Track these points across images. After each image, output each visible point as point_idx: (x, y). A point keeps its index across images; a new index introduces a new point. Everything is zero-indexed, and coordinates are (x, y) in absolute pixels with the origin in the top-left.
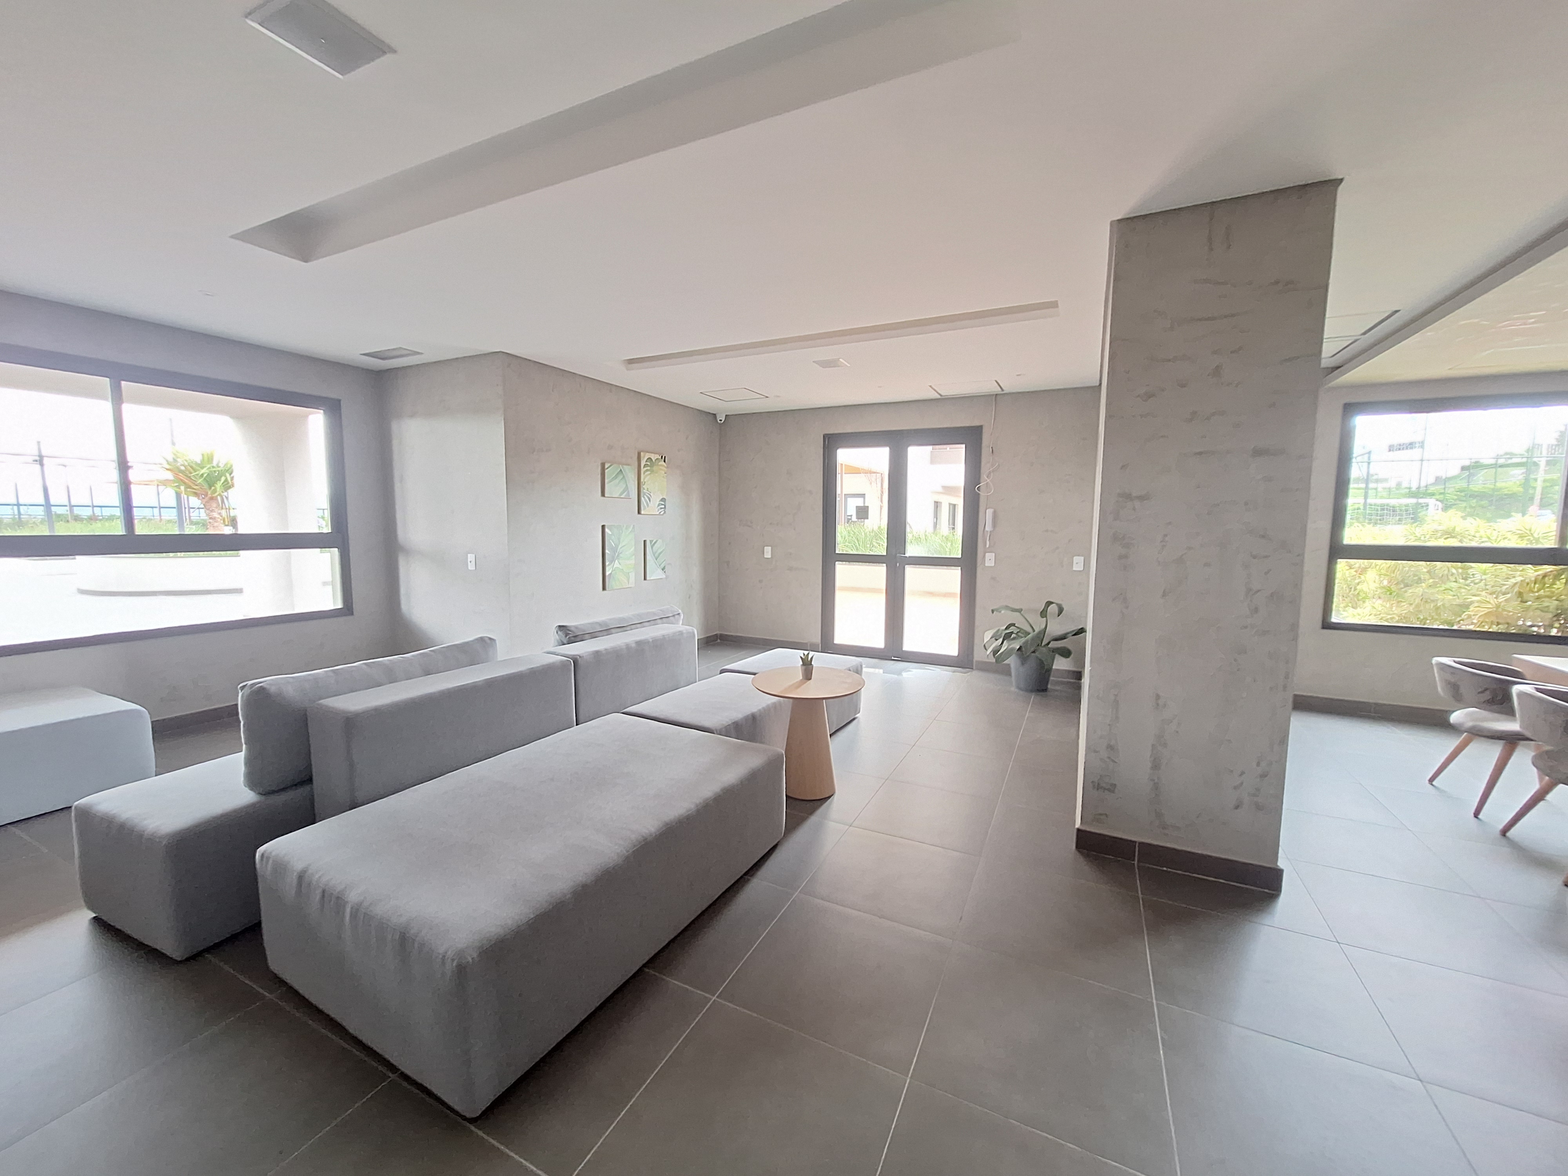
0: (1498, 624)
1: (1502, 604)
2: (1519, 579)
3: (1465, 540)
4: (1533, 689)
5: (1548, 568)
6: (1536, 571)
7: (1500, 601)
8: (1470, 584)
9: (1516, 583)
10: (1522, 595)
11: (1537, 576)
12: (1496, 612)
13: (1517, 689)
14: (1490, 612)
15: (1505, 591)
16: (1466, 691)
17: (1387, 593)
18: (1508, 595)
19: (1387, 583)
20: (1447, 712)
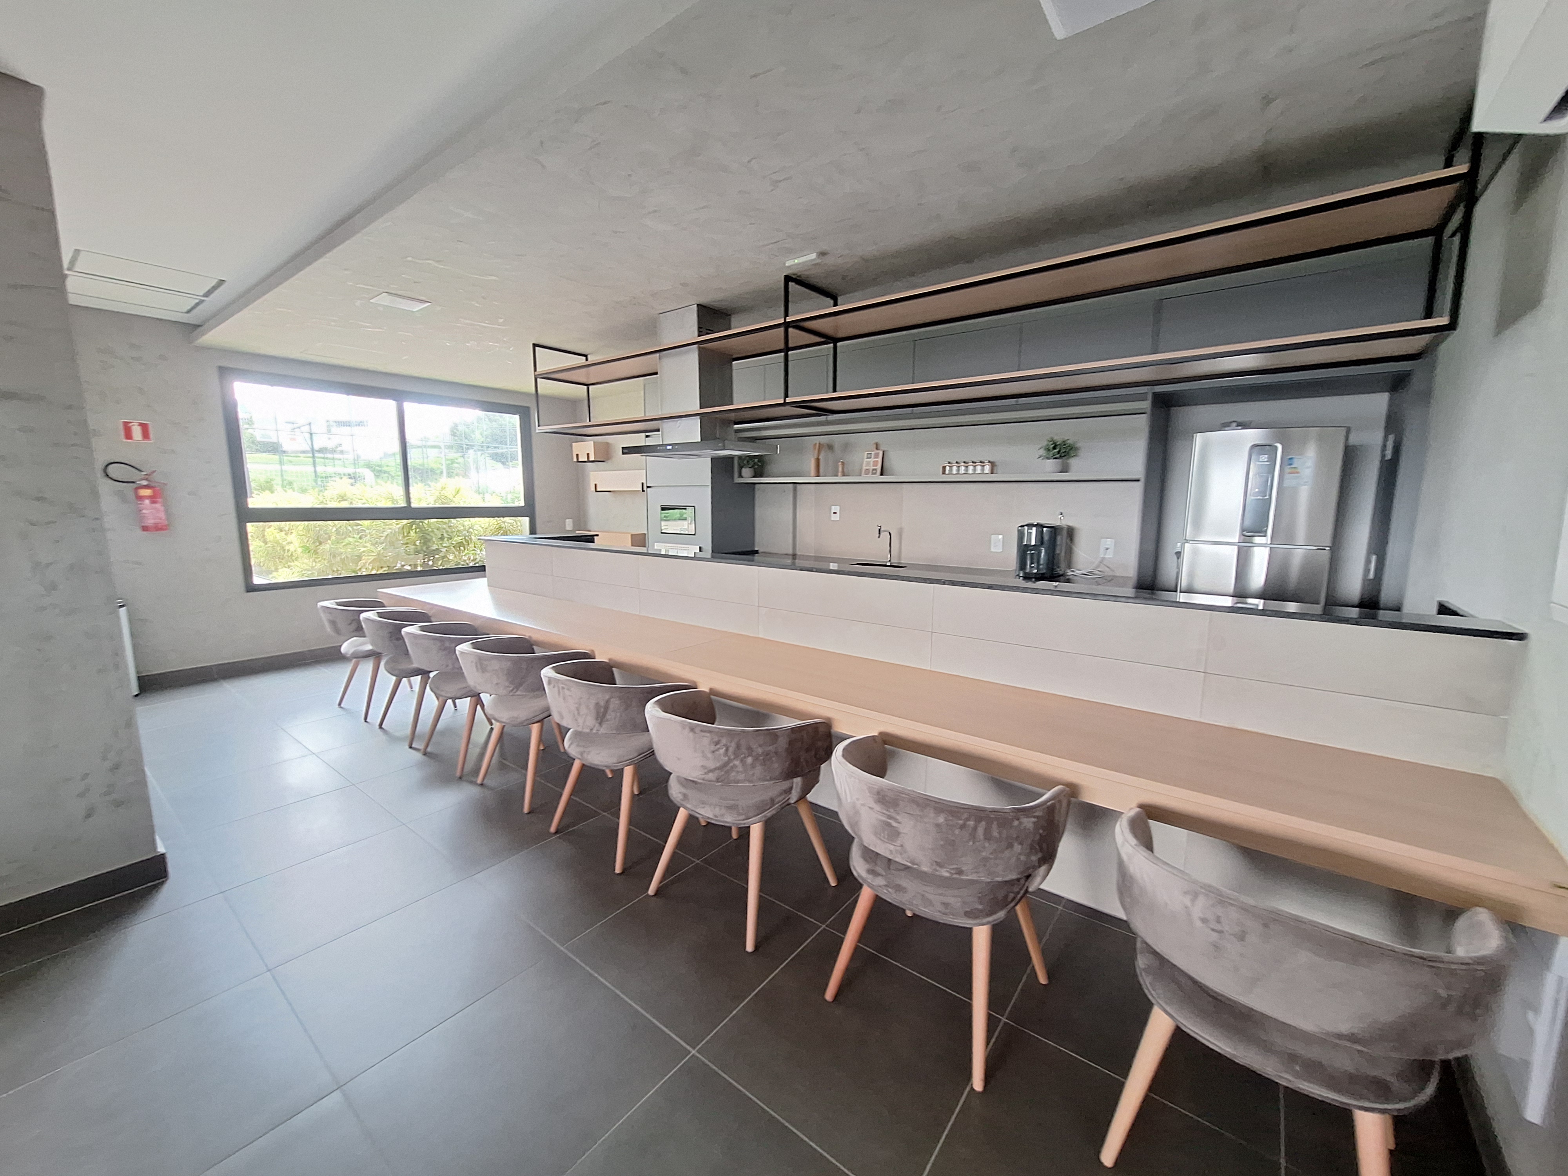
1: (381, 552)
2: (389, 531)
3: (354, 502)
4: (374, 615)
5: (405, 522)
6: (397, 524)
7: (379, 549)
8: (360, 538)
9: (388, 535)
10: (392, 544)
11: (399, 528)
12: (379, 558)
13: (363, 616)
14: (374, 559)
15: (382, 541)
16: (341, 625)
17: (307, 551)
18: (384, 544)
19: (306, 541)
20: (341, 646)
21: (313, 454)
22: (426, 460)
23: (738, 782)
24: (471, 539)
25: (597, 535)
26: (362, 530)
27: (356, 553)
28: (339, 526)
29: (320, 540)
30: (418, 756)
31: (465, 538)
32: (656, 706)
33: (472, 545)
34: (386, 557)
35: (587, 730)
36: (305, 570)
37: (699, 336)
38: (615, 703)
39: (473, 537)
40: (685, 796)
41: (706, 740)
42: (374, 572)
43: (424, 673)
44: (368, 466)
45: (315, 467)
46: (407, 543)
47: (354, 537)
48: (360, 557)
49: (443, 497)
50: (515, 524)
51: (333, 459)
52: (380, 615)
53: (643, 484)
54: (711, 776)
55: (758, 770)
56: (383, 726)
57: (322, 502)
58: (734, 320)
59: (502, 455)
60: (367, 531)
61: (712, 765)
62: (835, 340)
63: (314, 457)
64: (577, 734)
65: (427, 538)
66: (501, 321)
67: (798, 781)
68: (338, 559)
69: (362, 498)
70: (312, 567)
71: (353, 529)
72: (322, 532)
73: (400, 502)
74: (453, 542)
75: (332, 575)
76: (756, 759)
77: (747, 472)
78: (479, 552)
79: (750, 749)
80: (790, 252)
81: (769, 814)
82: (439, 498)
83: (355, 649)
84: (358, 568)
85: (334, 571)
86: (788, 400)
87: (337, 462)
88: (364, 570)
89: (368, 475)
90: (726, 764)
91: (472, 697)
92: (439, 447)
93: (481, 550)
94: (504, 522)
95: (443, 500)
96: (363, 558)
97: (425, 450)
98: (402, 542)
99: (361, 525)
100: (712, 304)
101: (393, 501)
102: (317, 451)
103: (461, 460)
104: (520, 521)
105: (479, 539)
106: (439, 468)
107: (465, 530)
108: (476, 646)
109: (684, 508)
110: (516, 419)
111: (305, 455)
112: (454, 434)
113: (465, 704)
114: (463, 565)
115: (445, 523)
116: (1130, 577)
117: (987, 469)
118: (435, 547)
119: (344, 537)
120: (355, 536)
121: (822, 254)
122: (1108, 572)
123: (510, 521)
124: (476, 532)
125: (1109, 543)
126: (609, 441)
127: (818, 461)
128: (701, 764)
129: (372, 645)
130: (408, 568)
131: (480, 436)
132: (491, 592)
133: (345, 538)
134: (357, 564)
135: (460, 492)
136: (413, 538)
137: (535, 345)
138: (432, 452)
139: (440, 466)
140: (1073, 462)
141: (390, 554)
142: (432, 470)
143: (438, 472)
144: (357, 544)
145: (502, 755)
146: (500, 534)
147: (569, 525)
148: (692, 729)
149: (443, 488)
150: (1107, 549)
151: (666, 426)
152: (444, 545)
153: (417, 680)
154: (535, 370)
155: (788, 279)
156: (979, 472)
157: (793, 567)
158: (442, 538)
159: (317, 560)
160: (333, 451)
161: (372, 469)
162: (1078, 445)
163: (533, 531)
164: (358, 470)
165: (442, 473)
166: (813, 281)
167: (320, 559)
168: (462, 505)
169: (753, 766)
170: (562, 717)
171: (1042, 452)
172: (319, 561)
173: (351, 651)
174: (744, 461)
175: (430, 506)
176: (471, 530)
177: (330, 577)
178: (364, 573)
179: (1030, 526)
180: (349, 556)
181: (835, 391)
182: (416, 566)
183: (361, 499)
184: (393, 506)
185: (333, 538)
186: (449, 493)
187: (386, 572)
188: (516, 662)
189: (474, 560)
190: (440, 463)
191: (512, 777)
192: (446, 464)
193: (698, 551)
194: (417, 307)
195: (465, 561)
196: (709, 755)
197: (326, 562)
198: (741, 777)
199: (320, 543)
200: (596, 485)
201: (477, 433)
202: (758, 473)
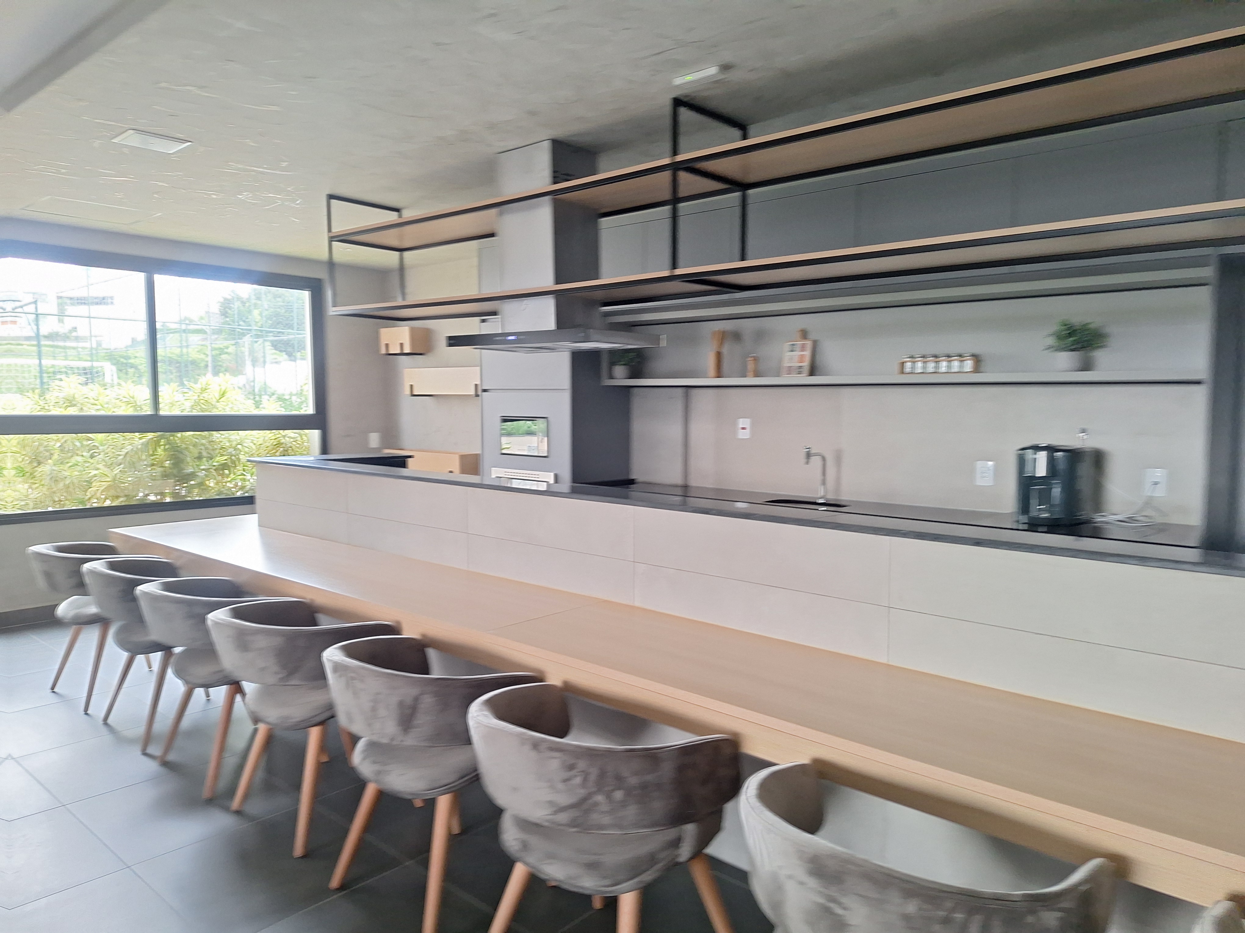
0: (118, 497)
1: (118, 476)
2: (130, 447)
3: (84, 408)
4: (101, 565)
5: (150, 435)
6: (140, 439)
7: (115, 472)
8: (92, 457)
9: (127, 453)
10: (133, 465)
11: (142, 444)
12: (114, 484)
13: (86, 566)
14: (109, 486)
15: (120, 461)
16: (61, 577)
17: (21, 475)
18: (122, 466)
19: (20, 459)
20: (56, 606)
21: (39, 341)
22: (185, 350)
23: (601, 827)
24: (239, 459)
25: (410, 457)
26: (94, 446)
27: (85, 477)
28: (63, 441)
29: (39, 459)
30: (152, 766)
31: (231, 458)
32: (484, 708)
33: (240, 468)
34: (124, 483)
35: (385, 741)
36: (18, 500)
37: (555, 183)
38: (428, 701)
39: (241, 457)
40: (525, 846)
41: (554, 763)
42: (108, 503)
43: (167, 649)
44: (111, 357)
45: (40, 360)
46: (153, 465)
47: (82, 456)
48: (89, 482)
49: (202, 401)
50: (299, 439)
51: (65, 348)
52: (113, 566)
53: (476, 385)
54: (563, 817)
55: (631, 811)
56: (109, 721)
57: (43, 408)
58: (603, 161)
59: (287, 343)
60: (101, 448)
61: (564, 800)
62: (743, 186)
63: (39, 346)
64: (373, 746)
65: (178, 458)
66: (284, 164)
67: (690, 829)
68: (61, 485)
69: (96, 402)
70: (27, 496)
71: (82, 445)
72: (41, 449)
73: (145, 408)
74: (215, 464)
75: (53, 507)
76: (629, 792)
77: (620, 371)
78: (250, 477)
79: (619, 779)
80: (682, 65)
81: (647, 877)
82: (197, 403)
83: (77, 611)
84: (87, 498)
85: (55, 502)
86: (678, 272)
87: (70, 352)
88: (95, 501)
89: (109, 370)
90: (584, 800)
91: (231, 684)
92: (205, 332)
93: (252, 475)
94: (284, 436)
95: (204, 406)
96: (94, 484)
97: (184, 335)
98: (145, 463)
99: (93, 440)
100: (573, 139)
101: (135, 407)
102: (45, 337)
103: (231, 349)
104: (306, 435)
105: (249, 461)
106: (202, 360)
107: (231, 447)
108: (238, 614)
109: (532, 419)
110: (305, 296)
111: (28, 343)
112: (224, 314)
113: (220, 693)
114: (227, 494)
115: (204, 438)
116: (1193, 527)
117: (969, 365)
118: (190, 470)
119: (70, 454)
120: (84, 454)
121: (726, 68)
122: (1160, 520)
123: (293, 435)
124: (247, 449)
125: (1158, 474)
126: (429, 327)
127: (719, 356)
128: (549, 799)
129: (99, 604)
130: (152, 498)
131: (259, 317)
132: (263, 535)
133: (72, 456)
134: (86, 491)
135: (227, 395)
136: (161, 457)
137: (331, 197)
138: (195, 339)
139: (203, 356)
140: (1101, 356)
141: (130, 479)
142: (193, 362)
143: (202, 365)
144: (87, 465)
145: (270, 770)
146: (278, 454)
147: (374, 440)
148: (536, 745)
149: (204, 390)
150: (1156, 483)
151: (508, 307)
152: (202, 467)
153: (157, 657)
154: (330, 230)
155: (678, 102)
156: (956, 370)
157: (684, 507)
158: (200, 458)
159: (34, 486)
160: (66, 337)
161: (114, 361)
162: (1107, 330)
163: (325, 449)
164: (95, 364)
165: (207, 366)
166: (712, 105)
167: (37, 485)
168: (228, 412)
169: (623, 804)
170: (350, 719)
171: (1051, 341)
172: (37, 488)
173: (71, 614)
174: (616, 356)
175: (185, 413)
176: (239, 446)
177: (50, 509)
178: (95, 505)
179: (1037, 448)
180: (75, 481)
181: (743, 259)
182: (162, 494)
183: (96, 405)
184: (136, 413)
185: (56, 457)
186: (212, 395)
187: (123, 504)
188: (292, 638)
189: (242, 488)
190: (205, 354)
191: (281, 802)
192: (212, 356)
193: (552, 481)
194: (175, 148)
195: (230, 488)
196: (561, 786)
197: (45, 489)
198: (606, 820)
199: (39, 463)
200: (411, 386)
201: (256, 312)
202: (636, 373)
